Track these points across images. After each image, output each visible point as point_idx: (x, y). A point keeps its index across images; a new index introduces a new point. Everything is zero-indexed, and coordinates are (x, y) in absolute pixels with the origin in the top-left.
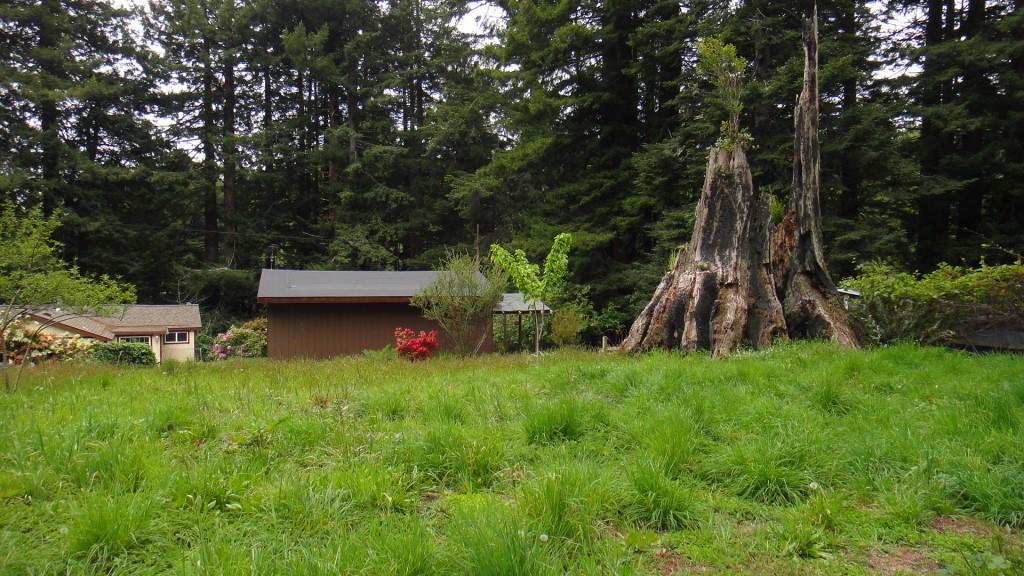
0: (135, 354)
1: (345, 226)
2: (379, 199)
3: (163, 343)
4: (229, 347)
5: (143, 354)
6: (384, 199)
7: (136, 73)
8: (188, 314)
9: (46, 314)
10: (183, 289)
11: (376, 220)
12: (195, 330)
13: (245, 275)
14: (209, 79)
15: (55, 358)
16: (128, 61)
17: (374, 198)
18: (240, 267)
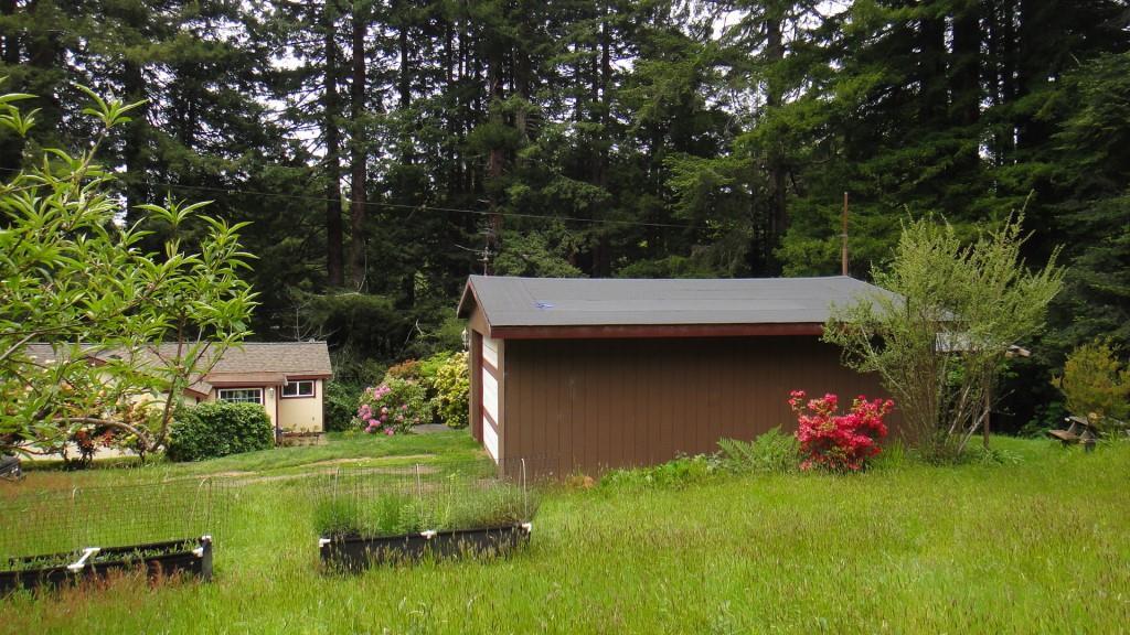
0: (241, 422)
1: (516, 234)
2: (563, 196)
3: (279, 398)
4: (384, 410)
5: (253, 421)
6: (570, 195)
7: (242, 40)
8: (313, 356)
9: (113, 356)
10: (302, 320)
11: (558, 223)
12: (324, 379)
13: (383, 302)
14: (333, 52)
15: (109, 434)
16: (233, 24)
17: (557, 194)
18: (375, 290)
